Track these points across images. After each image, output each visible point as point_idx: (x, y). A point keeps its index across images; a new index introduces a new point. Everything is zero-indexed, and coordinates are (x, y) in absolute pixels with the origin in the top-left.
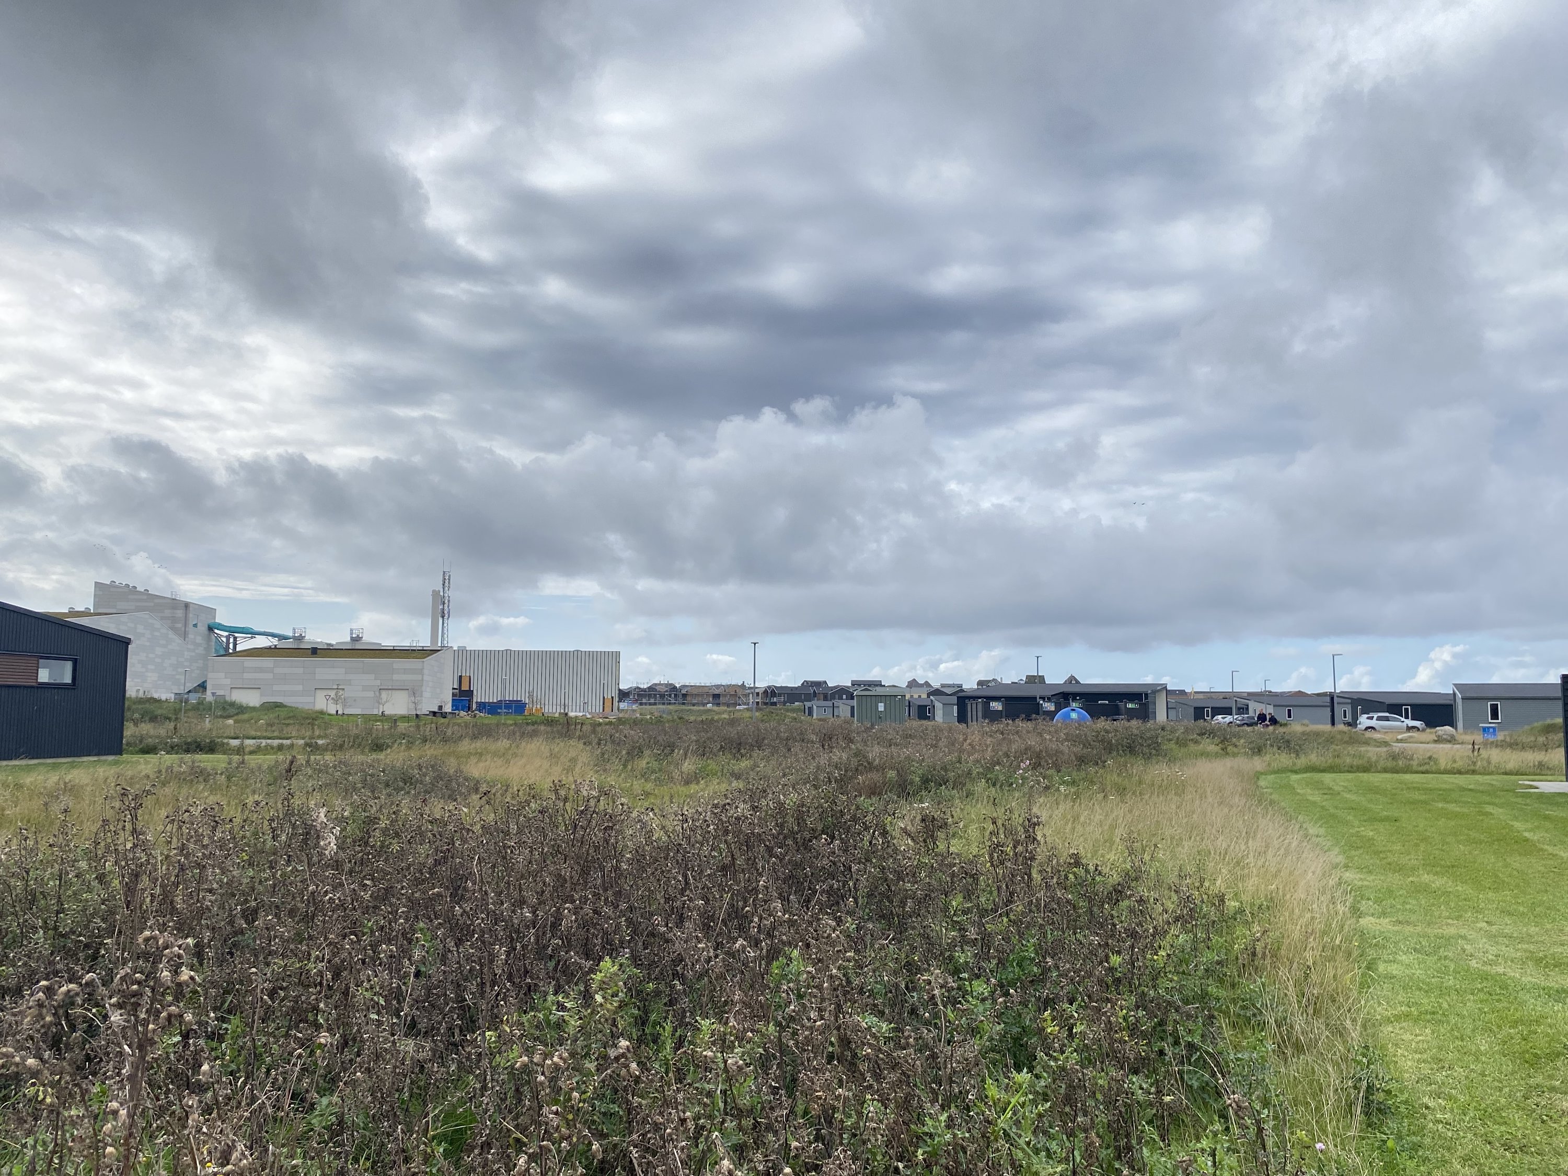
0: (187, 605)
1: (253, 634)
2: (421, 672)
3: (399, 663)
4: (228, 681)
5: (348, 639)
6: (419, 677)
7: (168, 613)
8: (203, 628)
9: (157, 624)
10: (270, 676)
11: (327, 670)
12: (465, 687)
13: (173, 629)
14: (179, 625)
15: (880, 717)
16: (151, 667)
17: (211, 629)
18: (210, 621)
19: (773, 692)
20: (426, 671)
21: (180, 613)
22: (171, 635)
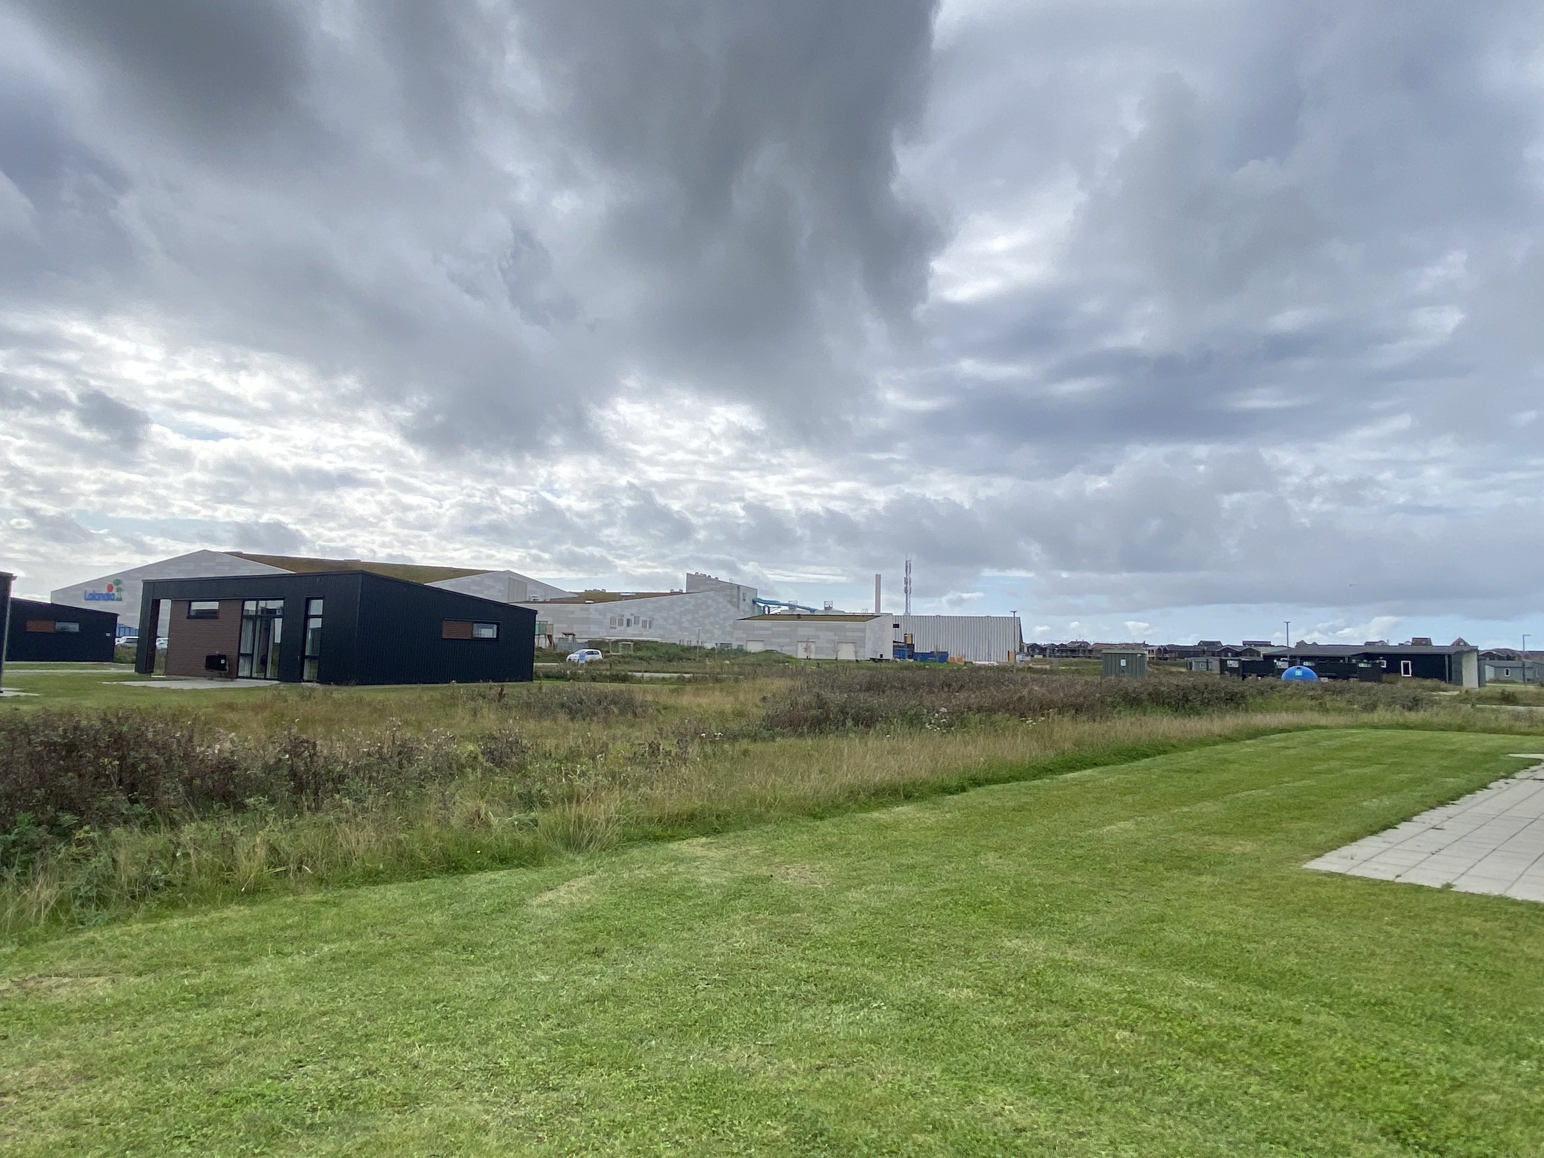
0: (739, 587)
1: (780, 605)
2: (864, 631)
3: (849, 624)
4: (744, 636)
5: (823, 609)
6: (861, 634)
7: (728, 592)
8: (749, 601)
9: (720, 599)
10: (769, 632)
11: (806, 629)
12: (909, 642)
13: (731, 602)
14: (735, 600)
15: (1123, 670)
16: (718, 626)
17: (754, 602)
18: (754, 597)
19: (1165, 649)
20: (868, 631)
21: (735, 592)
22: (729, 606)
